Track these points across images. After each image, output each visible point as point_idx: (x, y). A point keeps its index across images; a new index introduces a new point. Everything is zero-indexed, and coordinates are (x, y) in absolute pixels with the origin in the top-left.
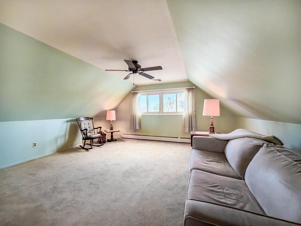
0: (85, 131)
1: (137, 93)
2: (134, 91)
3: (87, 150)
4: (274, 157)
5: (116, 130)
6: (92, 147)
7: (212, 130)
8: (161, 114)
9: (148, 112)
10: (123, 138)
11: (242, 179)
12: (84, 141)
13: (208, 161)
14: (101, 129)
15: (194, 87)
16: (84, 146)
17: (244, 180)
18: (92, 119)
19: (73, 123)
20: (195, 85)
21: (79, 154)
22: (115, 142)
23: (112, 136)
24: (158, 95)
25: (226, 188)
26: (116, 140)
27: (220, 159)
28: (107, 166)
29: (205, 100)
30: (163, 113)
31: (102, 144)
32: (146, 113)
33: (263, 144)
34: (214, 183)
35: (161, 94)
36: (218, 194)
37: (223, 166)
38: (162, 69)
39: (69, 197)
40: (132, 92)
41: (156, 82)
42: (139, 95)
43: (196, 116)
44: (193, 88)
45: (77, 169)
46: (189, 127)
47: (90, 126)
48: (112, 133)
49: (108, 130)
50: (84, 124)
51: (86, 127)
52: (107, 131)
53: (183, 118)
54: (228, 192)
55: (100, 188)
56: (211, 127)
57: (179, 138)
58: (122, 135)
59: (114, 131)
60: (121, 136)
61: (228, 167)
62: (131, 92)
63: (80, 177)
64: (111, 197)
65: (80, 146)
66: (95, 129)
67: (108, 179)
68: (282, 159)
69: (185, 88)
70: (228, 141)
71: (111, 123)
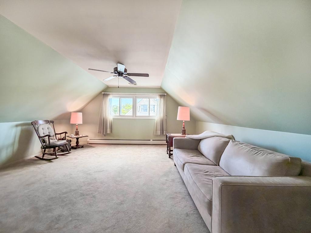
0: (47, 137)
1: (108, 95)
2: (105, 93)
3: (49, 160)
4: (239, 147)
5: (84, 135)
6: (58, 156)
7: (184, 132)
8: (134, 118)
9: (120, 116)
10: (90, 144)
11: (217, 166)
12: (43, 150)
13: (190, 156)
14: (66, 134)
15: (166, 94)
16: (43, 156)
17: (219, 166)
18: (52, 122)
19: (24, 127)
20: (166, 93)
21: (41, 167)
22: (82, 148)
23: (77, 142)
24: (132, 99)
25: (213, 172)
26: (82, 147)
27: (198, 154)
28: (90, 174)
29: (179, 107)
30: (136, 116)
31: (68, 152)
32: (118, 116)
33: (229, 140)
34: (205, 171)
35: (135, 97)
36: (211, 176)
37: (202, 158)
38: (148, 76)
39: (65, 213)
40: (103, 93)
41: (131, 86)
42: (110, 97)
43: (166, 120)
44: (164, 95)
45: (53, 184)
46: (161, 130)
47: (50, 131)
48: (77, 139)
49: (73, 135)
50: (43, 129)
51: (45, 132)
52: (72, 137)
53: (156, 122)
54: (215, 174)
55: (96, 196)
56: (183, 130)
57: (151, 140)
58: (88, 140)
59: (81, 136)
60: (87, 142)
61: (205, 159)
62: (101, 93)
63: (62, 191)
64: (114, 202)
65: (36, 157)
66: (56, 135)
67: (99, 186)
68: (244, 148)
69: (157, 94)
70: (200, 140)
71: (77, 127)
